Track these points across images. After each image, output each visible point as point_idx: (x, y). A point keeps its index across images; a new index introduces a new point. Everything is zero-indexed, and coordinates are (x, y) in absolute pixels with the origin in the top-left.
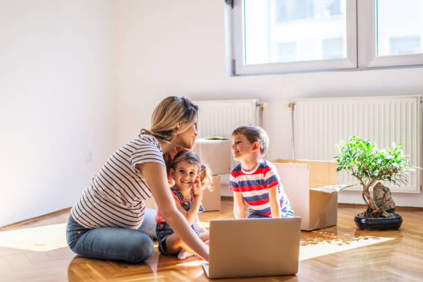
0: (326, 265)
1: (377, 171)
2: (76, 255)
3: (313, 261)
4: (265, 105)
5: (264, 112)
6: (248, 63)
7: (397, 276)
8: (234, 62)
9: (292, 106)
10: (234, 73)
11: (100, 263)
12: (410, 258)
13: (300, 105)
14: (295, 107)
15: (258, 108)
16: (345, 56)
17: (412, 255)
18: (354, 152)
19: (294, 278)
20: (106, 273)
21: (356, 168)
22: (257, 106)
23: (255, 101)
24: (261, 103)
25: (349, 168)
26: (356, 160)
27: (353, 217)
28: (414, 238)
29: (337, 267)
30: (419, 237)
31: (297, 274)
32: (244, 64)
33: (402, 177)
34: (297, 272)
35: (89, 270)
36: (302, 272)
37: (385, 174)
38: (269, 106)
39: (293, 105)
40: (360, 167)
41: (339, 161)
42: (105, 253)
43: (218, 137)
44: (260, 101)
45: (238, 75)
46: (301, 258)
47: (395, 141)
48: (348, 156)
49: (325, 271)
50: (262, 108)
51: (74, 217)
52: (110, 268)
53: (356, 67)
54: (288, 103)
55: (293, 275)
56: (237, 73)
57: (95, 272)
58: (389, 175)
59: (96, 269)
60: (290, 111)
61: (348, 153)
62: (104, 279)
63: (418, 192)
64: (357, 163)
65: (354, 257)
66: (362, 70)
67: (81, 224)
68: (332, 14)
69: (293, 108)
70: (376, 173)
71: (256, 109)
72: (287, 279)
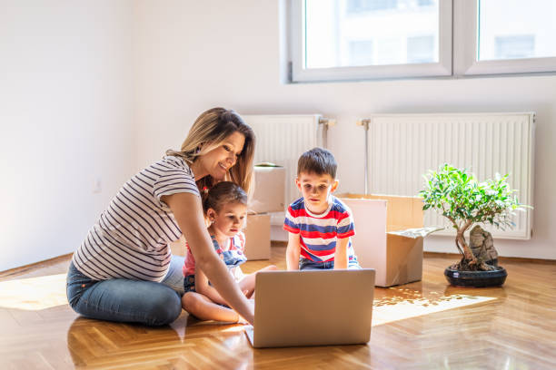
0: (407, 332)
1: (475, 210)
2: (78, 315)
3: (391, 327)
4: (331, 122)
5: (329, 131)
6: (308, 67)
7: (498, 346)
8: (290, 65)
9: (366, 123)
10: (290, 79)
11: (111, 326)
12: (515, 324)
13: (377, 123)
14: (370, 125)
15: (322, 125)
16: (436, 59)
17: (518, 320)
18: (445, 186)
19: (366, 348)
20: (117, 340)
21: (448, 207)
22: (320, 122)
23: (317, 116)
24: (325, 119)
25: (439, 206)
26: (448, 195)
27: (443, 270)
28: (520, 298)
29: (421, 334)
30: (528, 297)
31: (369, 344)
32: (304, 67)
33: (507, 219)
34: (368, 340)
35: (95, 335)
36: (375, 342)
37: (486, 214)
38: (336, 123)
39: (368, 122)
40: (453, 204)
41: (426, 196)
42: (117, 312)
43: (268, 164)
44: (325, 116)
45: (296, 82)
46: (375, 322)
47: (500, 172)
48: (438, 191)
49: (405, 340)
50: (327, 127)
51: (76, 266)
52: (123, 332)
53: (450, 74)
54: (361, 120)
55: (364, 344)
56: (294, 79)
57: (104, 338)
58: (490, 216)
59: (105, 334)
60: (364, 132)
61: (438, 187)
62: (115, 346)
63: (529, 238)
64: (449, 199)
65: (443, 321)
66: (458, 78)
67: (86, 274)
69: (368, 128)
70: (474, 213)
71: (319, 128)
72: (355, 350)
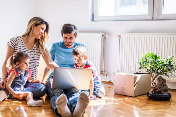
1: (160, 70)
4: (107, 36)
5: (106, 39)
6: (100, 16)
8: (93, 15)
9: (119, 36)
10: (93, 20)
13: (123, 36)
14: (121, 37)
15: (103, 37)
16: (147, 13)
18: (148, 60)
21: (149, 68)
23: (101, 33)
25: (145, 68)
26: (149, 64)
32: (98, 16)
33: (172, 74)
37: (164, 72)
38: (109, 36)
39: (120, 36)
40: (151, 67)
41: (140, 64)
44: (104, 34)
45: (95, 21)
47: (170, 56)
48: (145, 62)
50: (105, 37)
53: (152, 19)
58: (166, 73)
60: (119, 40)
61: (145, 60)
64: (150, 65)
68: (144, 4)
69: (120, 38)
70: (159, 71)
71: (102, 38)
